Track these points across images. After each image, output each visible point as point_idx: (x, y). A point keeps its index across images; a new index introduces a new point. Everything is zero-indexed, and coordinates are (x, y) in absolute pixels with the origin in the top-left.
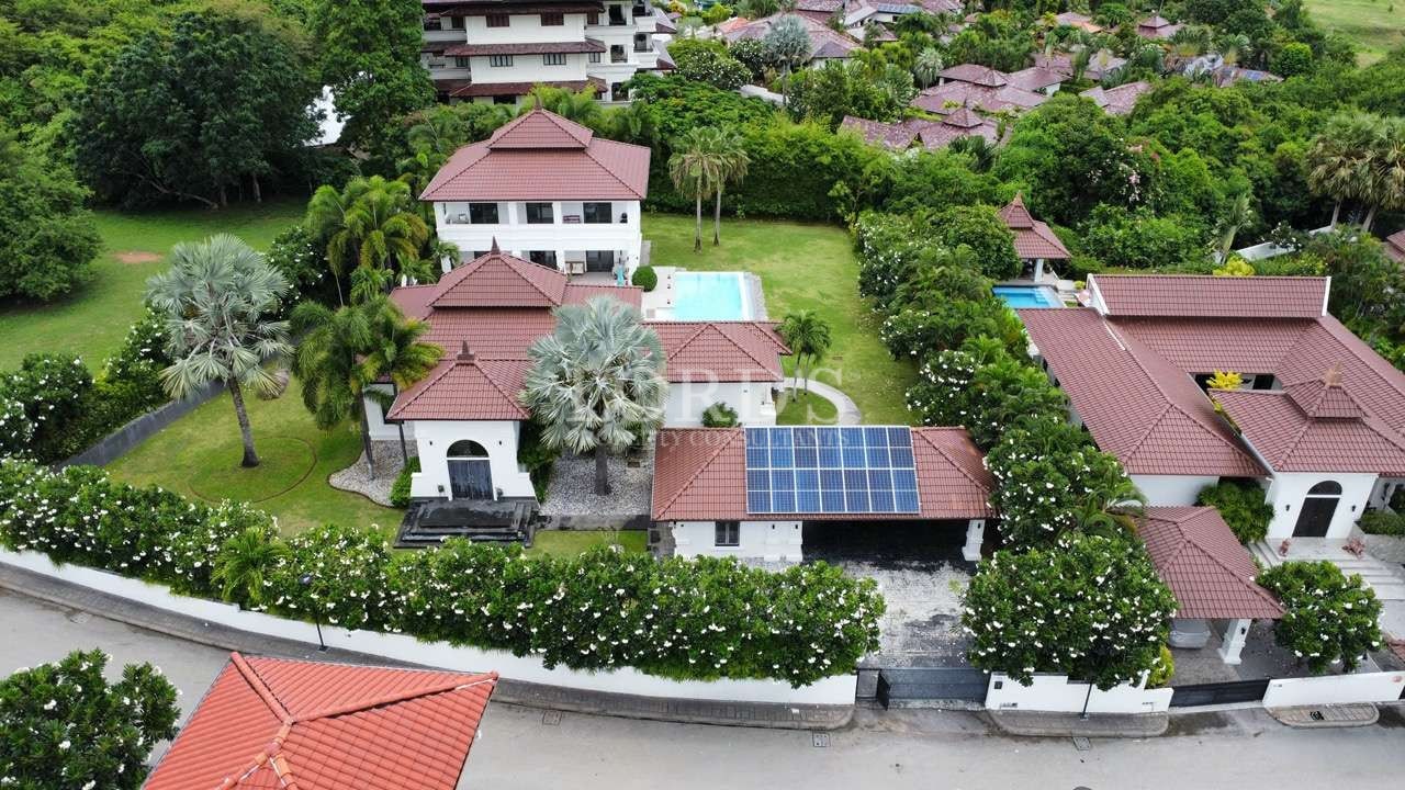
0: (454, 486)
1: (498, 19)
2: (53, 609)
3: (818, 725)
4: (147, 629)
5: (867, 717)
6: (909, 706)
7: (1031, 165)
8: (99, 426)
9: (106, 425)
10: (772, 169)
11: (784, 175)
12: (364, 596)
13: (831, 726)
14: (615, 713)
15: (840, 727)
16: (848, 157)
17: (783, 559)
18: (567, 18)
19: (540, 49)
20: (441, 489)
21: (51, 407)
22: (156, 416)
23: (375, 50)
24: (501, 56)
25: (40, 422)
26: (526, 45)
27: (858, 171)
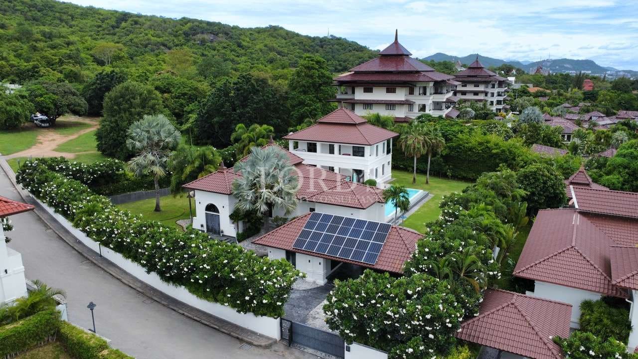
0: (207, 226)
1: (368, 90)
2: (45, 226)
3: (249, 341)
4: (61, 238)
5: (281, 348)
6: (305, 350)
7: (625, 167)
8: (121, 189)
9: (124, 190)
10: (469, 155)
11: (476, 159)
12: (108, 230)
13: (255, 343)
14: (172, 307)
15: (260, 346)
16: (510, 152)
17: (314, 282)
18: (398, 90)
19: (383, 102)
20: (202, 226)
21: (99, 173)
22: (146, 193)
23: (309, 94)
24: (368, 104)
25: (94, 177)
26: (378, 101)
27: (514, 159)
